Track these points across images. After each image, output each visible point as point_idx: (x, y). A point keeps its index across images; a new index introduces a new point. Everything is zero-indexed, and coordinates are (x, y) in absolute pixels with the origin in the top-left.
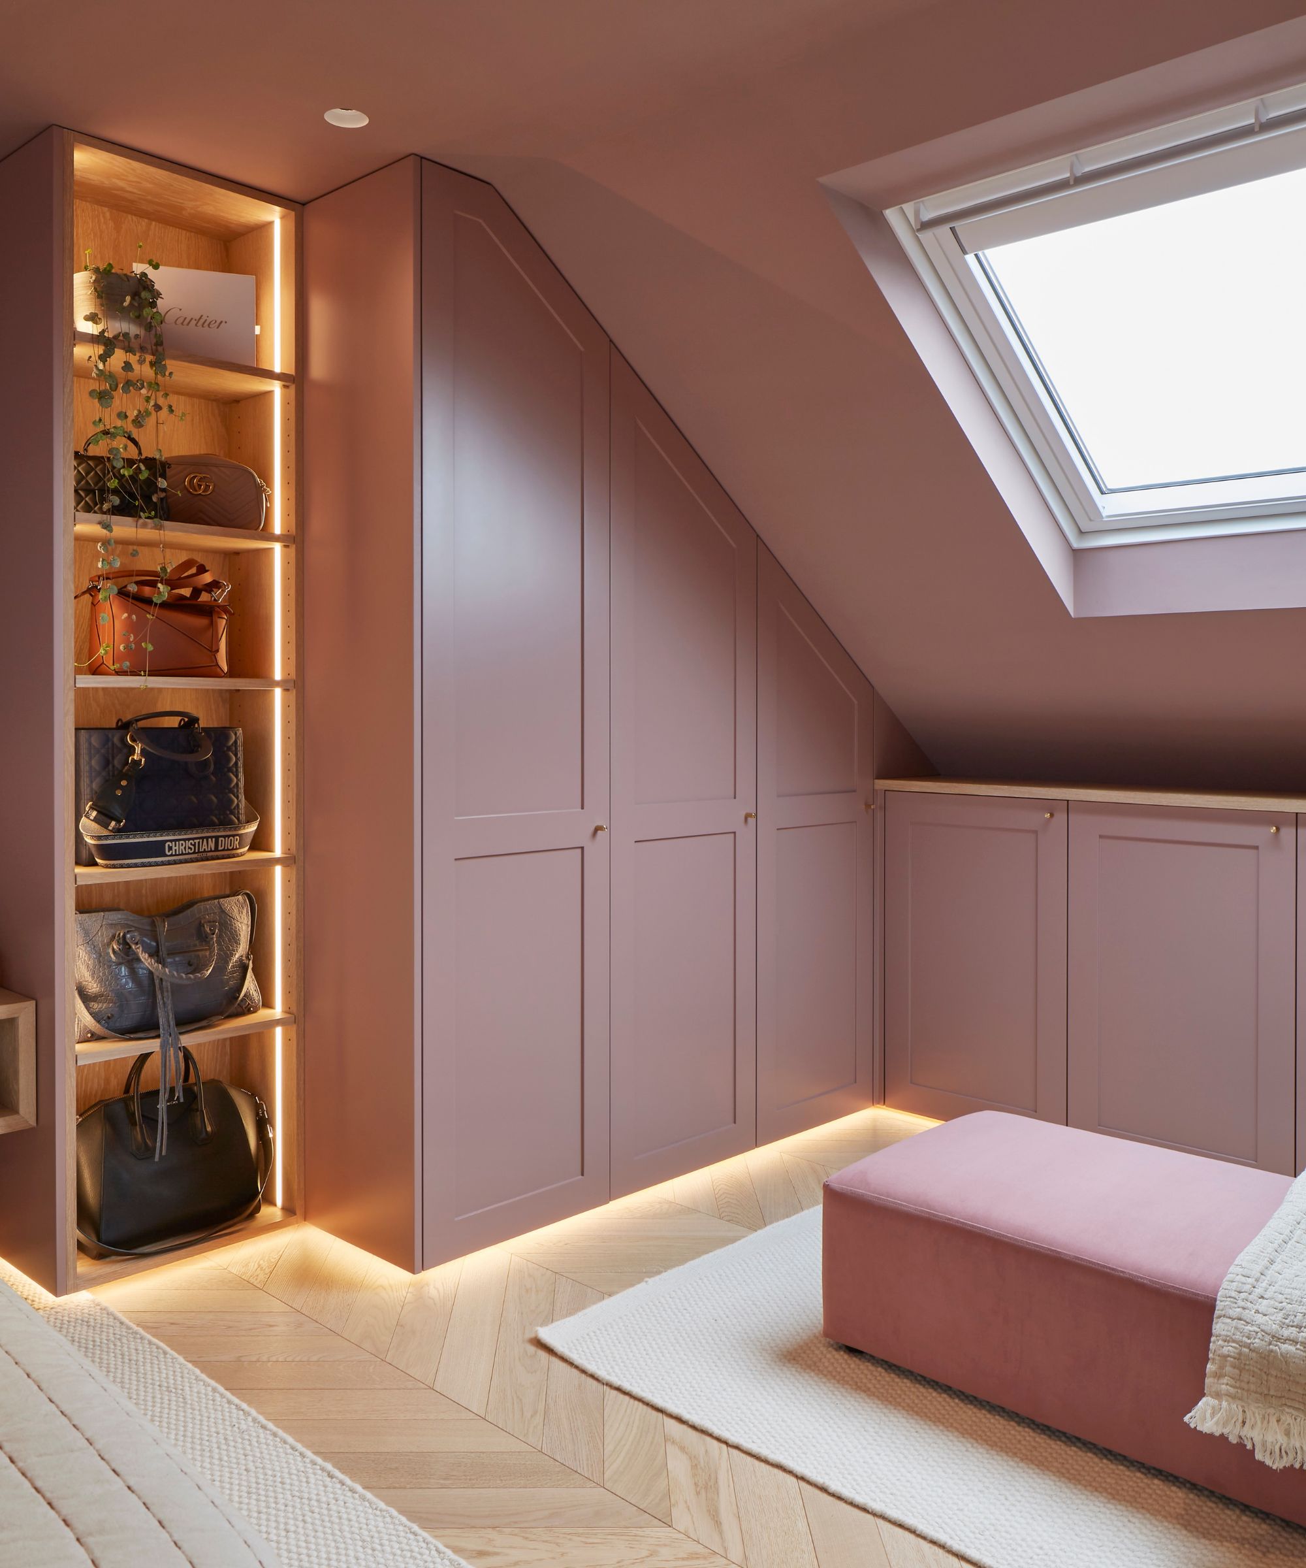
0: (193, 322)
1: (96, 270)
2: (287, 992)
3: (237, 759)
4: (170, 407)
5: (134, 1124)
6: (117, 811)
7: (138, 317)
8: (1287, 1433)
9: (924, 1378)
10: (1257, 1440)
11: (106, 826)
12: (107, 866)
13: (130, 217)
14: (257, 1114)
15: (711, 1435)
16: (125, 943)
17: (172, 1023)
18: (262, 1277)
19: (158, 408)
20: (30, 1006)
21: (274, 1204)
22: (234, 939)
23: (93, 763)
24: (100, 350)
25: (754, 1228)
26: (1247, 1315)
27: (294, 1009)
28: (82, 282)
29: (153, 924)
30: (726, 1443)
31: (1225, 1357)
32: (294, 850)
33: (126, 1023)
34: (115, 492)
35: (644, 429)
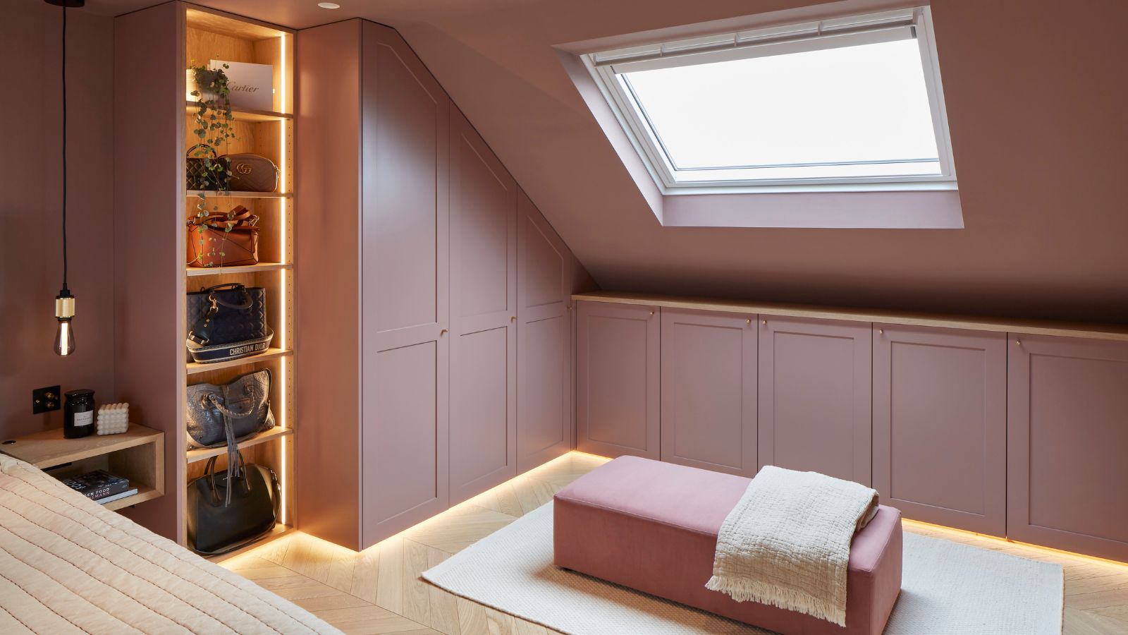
0: (242, 89)
1: (197, 70)
2: (288, 418)
3: (263, 305)
4: (233, 134)
5: (211, 489)
6: (204, 335)
7: (218, 92)
8: (744, 588)
9: (599, 579)
10: (733, 591)
11: (199, 343)
12: (201, 363)
13: (205, 32)
14: (272, 478)
15: (507, 613)
16: (208, 399)
17: (233, 438)
18: (280, 560)
19: (227, 136)
20: (161, 435)
21: (281, 523)
22: (261, 393)
23: (192, 311)
24: (199, 109)
25: (518, 516)
26: (730, 541)
27: (292, 426)
28: (190, 74)
29: (221, 389)
30: (514, 616)
31: (720, 559)
32: (292, 347)
33: (209, 440)
34: (206, 179)
35: (465, 139)
